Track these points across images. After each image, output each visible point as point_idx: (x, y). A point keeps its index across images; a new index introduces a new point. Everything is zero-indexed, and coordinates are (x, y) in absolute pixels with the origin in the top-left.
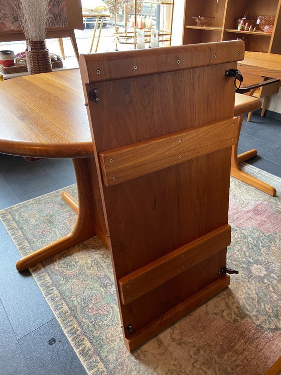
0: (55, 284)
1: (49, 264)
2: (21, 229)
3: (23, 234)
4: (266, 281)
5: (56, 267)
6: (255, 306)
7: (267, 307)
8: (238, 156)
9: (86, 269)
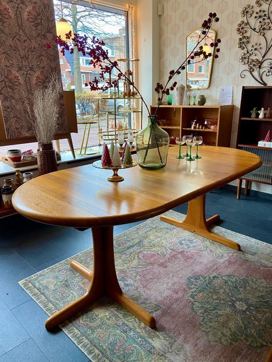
0: (83, 334)
1: (74, 320)
2: (43, 294)
3: (46, 298)
4: (248, 313)
5: (81, 321)
6: (244, 332)
7: (253, 331)
8: (207, 221)
9: (106, 320)
